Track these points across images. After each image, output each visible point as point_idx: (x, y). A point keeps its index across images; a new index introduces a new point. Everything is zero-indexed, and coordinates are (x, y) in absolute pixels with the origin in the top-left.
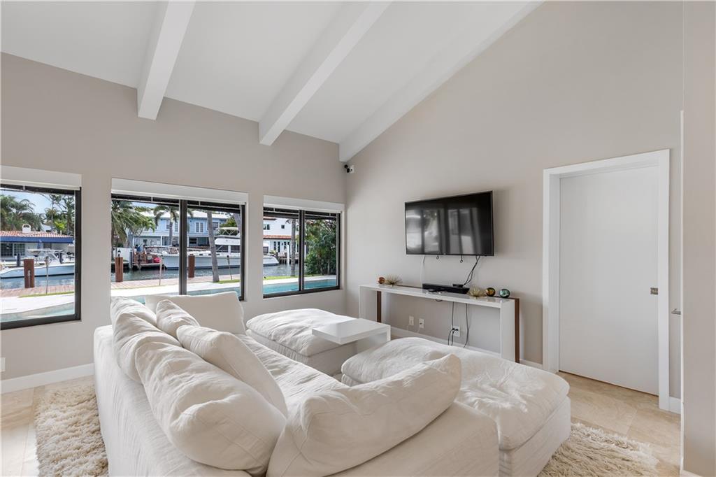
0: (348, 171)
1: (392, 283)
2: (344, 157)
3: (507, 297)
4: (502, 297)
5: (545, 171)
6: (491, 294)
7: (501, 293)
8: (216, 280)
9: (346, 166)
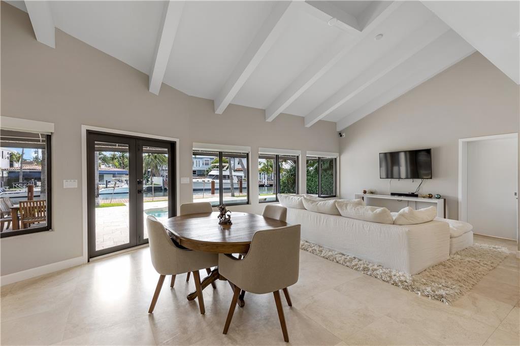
0: (341, 136)
1: (372, 193)
2: (339, 129)
3: (439, 198)
4: (437, 198)
5: (459, 140)
6: (430, 196)
7: (436, 196)
8: (233, 196)
9: (340, 134)
